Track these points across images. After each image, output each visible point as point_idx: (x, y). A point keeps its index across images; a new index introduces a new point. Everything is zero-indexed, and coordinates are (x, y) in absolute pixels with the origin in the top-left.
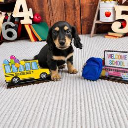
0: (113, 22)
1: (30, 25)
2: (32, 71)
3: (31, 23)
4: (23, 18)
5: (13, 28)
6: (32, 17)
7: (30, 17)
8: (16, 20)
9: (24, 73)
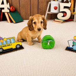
1: (8, 13)
2: (11, 44)
7: (8, 8)
9: (6, 46)
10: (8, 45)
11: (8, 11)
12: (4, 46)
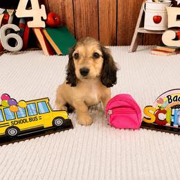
0: (164, 31)
1: (41, 29)
3: (44, 26)
4: (31, 19)
5: (16, 33)
6: (45, 18)
7: (42, 18)
8: (21, 22)
9: (26, 120)
10: (31, 120)
11: (43, 25)
12: (19, 122)
